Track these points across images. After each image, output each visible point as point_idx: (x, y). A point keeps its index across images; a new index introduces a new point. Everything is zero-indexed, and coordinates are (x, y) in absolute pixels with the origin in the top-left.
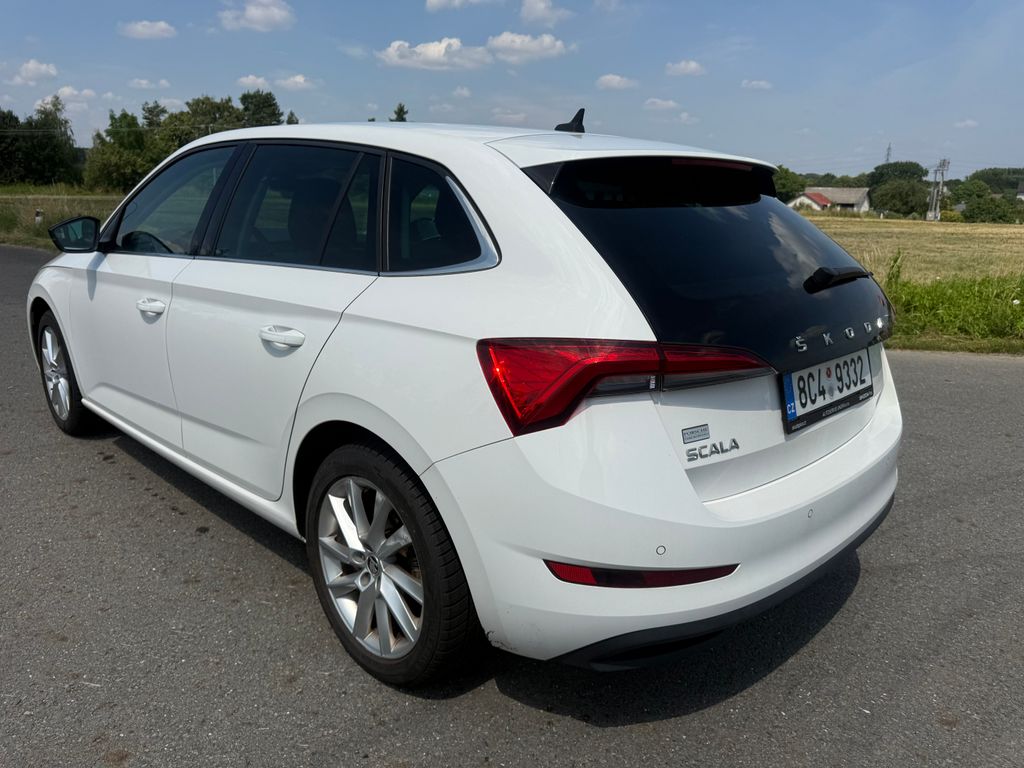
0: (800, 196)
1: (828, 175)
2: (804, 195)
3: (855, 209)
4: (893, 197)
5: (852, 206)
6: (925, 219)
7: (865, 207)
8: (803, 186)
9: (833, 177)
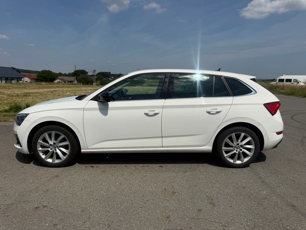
0: (57, 79)
1: (60, 73)
2: (58, 79)
3: (73, 82)
4: (82, 79)
5: (72, 82)
6: (93, 85)
7: (76, 82)
8: (57, 76)
9: (61, 74)
